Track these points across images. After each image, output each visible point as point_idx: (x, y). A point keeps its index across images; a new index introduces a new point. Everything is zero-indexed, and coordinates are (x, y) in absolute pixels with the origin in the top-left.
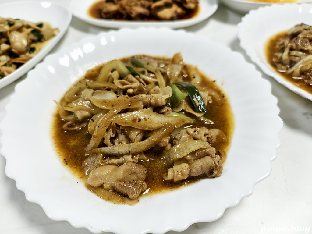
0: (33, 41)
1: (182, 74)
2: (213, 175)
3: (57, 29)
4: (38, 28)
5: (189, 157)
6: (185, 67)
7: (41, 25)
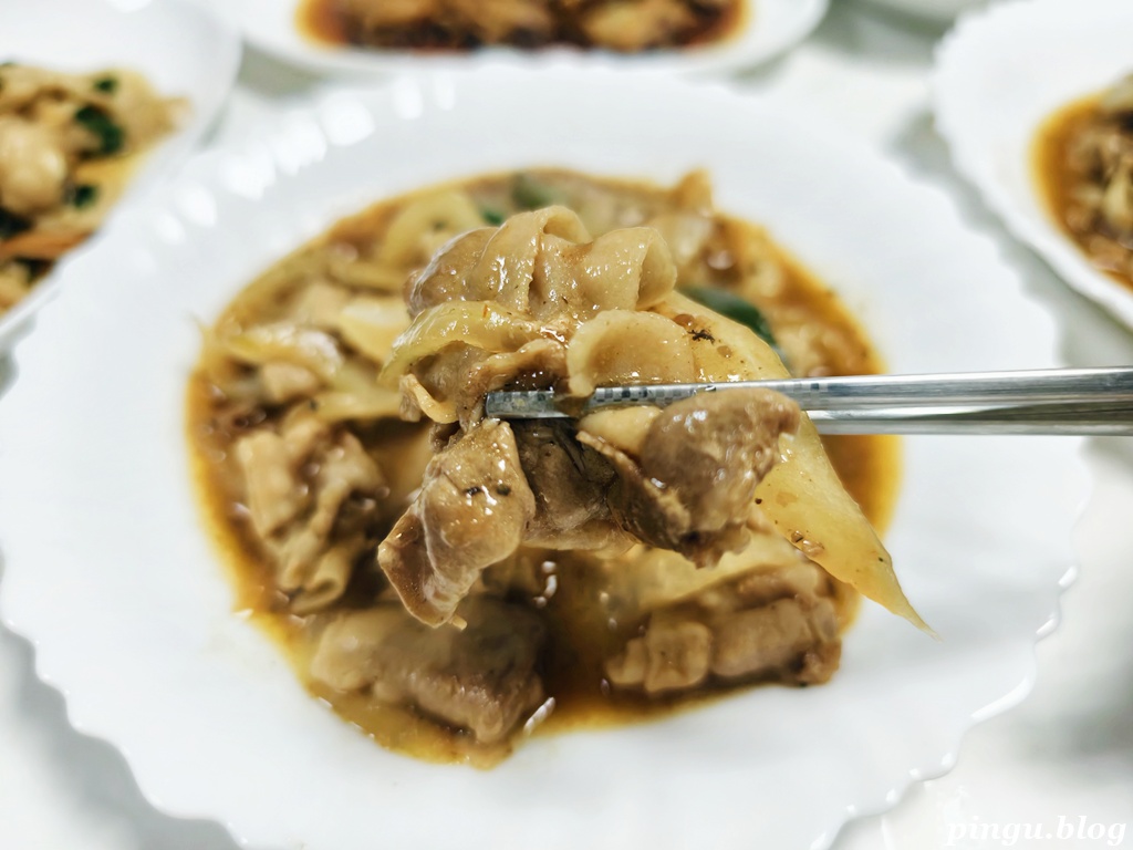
0: (84, 156)
1: (705, 254)
2: (804, 678)
3: (180, 101)
4: (98, 99)
5: (712, 600)
6: (724, 230)
7: (106, 85)
